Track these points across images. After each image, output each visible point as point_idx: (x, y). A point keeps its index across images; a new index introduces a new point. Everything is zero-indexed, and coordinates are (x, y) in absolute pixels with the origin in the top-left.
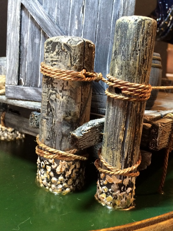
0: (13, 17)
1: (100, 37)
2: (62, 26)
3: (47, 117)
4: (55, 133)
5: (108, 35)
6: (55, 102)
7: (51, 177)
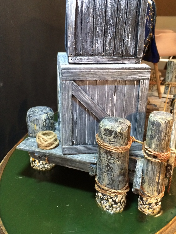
0: (66, 104)
1: (126, 109)
2: (101, 105)
3: (107, 172)
4: (114, 181)
5: (132, 107)
6: (113, 164)
7: (112, 205)
